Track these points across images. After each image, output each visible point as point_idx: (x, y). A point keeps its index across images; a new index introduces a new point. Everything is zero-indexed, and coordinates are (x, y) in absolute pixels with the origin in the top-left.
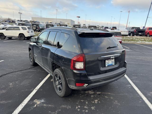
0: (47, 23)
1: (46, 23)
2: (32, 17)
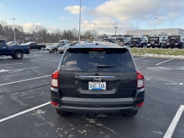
0: (143, 35)
1: (141, 36)
2: (127, 31)
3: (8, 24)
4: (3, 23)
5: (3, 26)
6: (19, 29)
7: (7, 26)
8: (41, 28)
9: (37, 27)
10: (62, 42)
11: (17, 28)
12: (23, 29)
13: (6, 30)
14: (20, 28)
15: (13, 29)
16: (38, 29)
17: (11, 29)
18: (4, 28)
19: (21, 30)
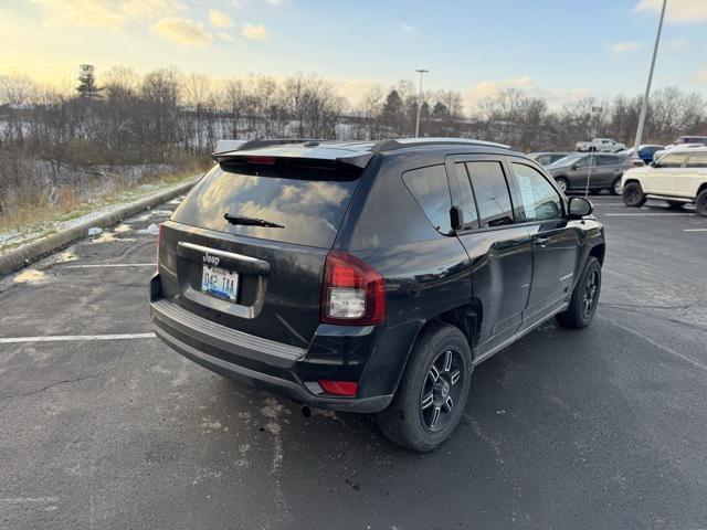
3: (417, 93)
4: (404, 87)
5: (404, 99)
6: (447, 106)
7: (415, 98)
8: (518, 95)
9: (504, 95)
10: (587, 149)
11: (443, 102)
12: (462, 104)
13: (409, 111)
14: (452, 102)
15: (432, 104)
16: (507, 100)
17: (426, 106)
18: (404, 103)
19: (455, 107)
